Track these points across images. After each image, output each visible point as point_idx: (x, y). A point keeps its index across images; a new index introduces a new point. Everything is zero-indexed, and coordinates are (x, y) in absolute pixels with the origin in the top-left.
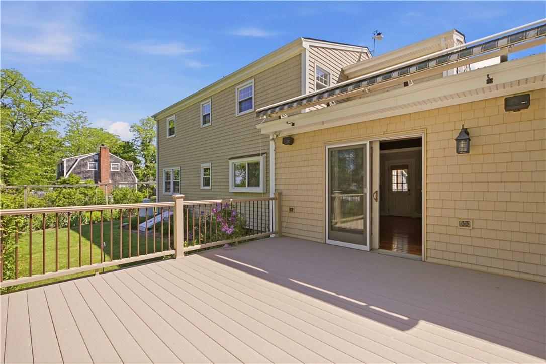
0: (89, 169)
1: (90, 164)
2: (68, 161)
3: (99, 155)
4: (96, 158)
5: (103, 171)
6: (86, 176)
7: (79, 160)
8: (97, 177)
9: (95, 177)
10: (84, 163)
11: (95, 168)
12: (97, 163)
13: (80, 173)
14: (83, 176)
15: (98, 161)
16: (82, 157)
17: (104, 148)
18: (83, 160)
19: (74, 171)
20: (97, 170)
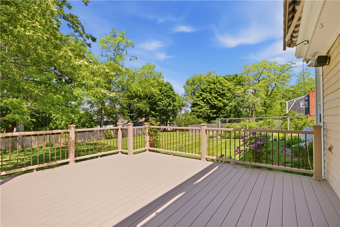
0: (301, 107)
1: (302, 103)
2: (289, 102)
3: (308, 96)
4: (307, 98)
5: (311, 107)
6: (300, 111)
7: (295, 101)
8: (307, 111)
9: (306, 111)
10: (298, 103)
11: (306, 105)
12: (307, 102)
13: (295, 110)
14: (298, 111)
15: (308, 101)
16: (297, 99)
17: (312, 91)
18: (297, 101)
19: (292, 108)
20: (307, 106)
